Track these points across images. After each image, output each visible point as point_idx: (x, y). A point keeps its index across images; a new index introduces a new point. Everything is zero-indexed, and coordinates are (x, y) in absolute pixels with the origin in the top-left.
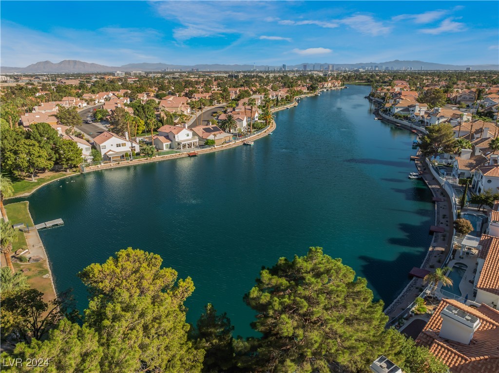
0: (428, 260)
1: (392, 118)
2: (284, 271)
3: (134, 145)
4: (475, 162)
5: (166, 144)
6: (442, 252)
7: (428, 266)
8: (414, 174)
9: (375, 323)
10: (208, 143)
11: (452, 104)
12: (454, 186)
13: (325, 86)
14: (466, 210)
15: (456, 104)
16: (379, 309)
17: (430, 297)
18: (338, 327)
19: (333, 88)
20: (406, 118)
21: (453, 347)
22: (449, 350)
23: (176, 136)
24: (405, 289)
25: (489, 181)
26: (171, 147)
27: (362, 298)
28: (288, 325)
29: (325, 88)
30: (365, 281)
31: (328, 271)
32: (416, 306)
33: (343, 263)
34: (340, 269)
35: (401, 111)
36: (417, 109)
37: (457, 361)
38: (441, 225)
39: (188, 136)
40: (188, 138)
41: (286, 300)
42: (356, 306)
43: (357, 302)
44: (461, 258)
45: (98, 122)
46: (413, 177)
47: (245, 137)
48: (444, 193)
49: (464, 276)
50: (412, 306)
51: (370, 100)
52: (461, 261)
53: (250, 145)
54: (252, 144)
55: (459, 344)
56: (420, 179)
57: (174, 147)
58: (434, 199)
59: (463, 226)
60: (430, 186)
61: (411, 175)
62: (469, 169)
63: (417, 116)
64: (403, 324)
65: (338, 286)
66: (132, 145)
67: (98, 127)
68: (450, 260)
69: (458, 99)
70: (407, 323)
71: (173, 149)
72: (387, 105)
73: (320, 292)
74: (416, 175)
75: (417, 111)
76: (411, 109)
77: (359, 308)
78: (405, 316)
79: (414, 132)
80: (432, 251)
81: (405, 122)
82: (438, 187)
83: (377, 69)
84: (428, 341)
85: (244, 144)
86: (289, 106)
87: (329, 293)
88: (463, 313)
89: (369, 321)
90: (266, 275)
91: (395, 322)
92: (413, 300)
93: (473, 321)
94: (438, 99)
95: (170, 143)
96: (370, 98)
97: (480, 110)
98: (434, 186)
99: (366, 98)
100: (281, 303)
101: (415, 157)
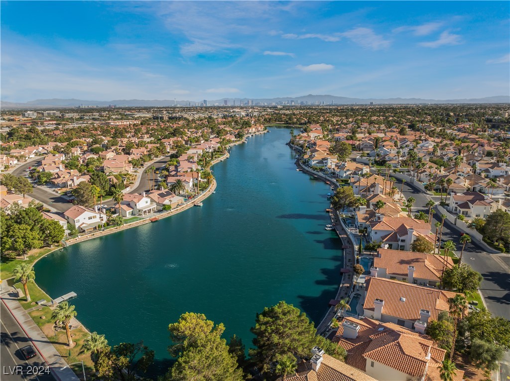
0: (340, 294)
1: (310, 170)
2: (268, 314)
3: (102, 215)
4: (368, 216)
5: (129, 211)
6: (348, 287)
7: (340, 297)
8: (329, 226)
9: (311, 332)
10: (165, 208)
11: (356, 150)
12: (355, 236)
13: (250, 132)
14: (363, 255)
15: (360, 151)
16: (312, 326)
17: (340, 317)
18: (296, 337)
19: (257, 133)
20: (321, 170)
21: (349, 341)
22: (347, 342)
23: (137, 204)
24: (327, 314)
25: (376, 233)
26: (133, 214)
27: (305, 322)
28: (276, 339)
29: (250, 133)
30: (305, 314)
31: (289, 312)
32: (333, 324)
33: (294, 306)
34: (293, 310)
35: (317, 163)
36: (329, 161)
37: (350, 346)
38: (348, 268)
39: (147, 203)
40: (147, 204)
41: (273, 327)
42: (302, 326)
43: (303, 324)
44: (358, 290)
45: (43, 185)
46: (329, 229)
47: (195, 199)
48: (350, 242)
49: (359, 302)
50: (331, 324)
51: (291, 147)
52: (358, 292)
53: (200, 206)
54: (201, 205)
55: (352, 339)
56: (334, 230)
57: (136, 213)
58: (343, 247)
59: (358, 270)
60: (340, 236)
61: (327, 227)
62: (365, 221)
63: (330, 168)
64: (326, 334)
65: (294, 318)
66: (100, 216)
67: (47, 192)
68: (352, 292)
69: (361, 147)
70: (328, 334)
71: (135, 215)
72: (306, 157)
73: (287, 322)
74: (329, 227)
75: (329, 164)
76: (325, 161)
77: (304, 327)
78: (327, 330)
79: (328, 184)
80: (342, 287)
81: (321, 174)
82: (345, 236)
83: (293, 104)
84: (338, 340)
85: (195, 205)
86: (223, 158)
87: (291, 322)
88: (352, 323)
89: (308, 332)
90: (261, 317)
91: (323, 334)
92: (331, 320)
93: (356, 327)
94: (345, 150)
95: (132, 210)
96: (290, 144)
97: (377, 159)
98: (343, 236)
99: (287, 144)
100: (271, 329)
101: (330, 210)
